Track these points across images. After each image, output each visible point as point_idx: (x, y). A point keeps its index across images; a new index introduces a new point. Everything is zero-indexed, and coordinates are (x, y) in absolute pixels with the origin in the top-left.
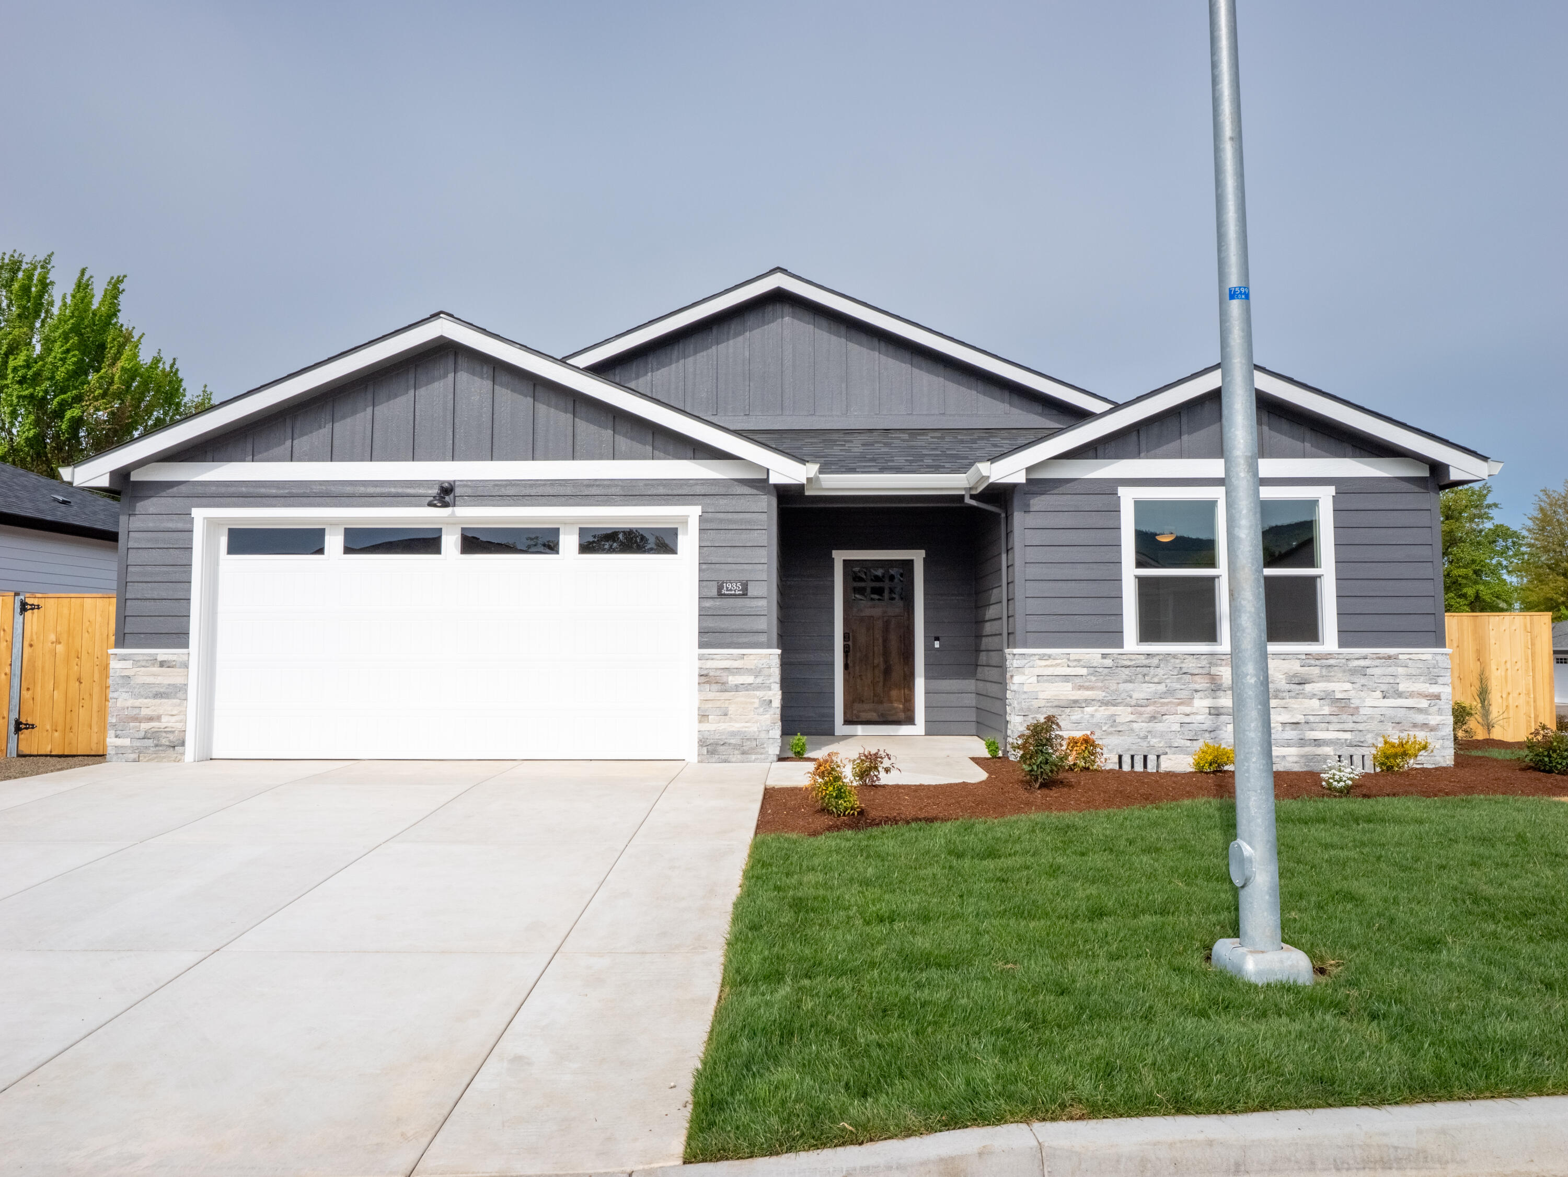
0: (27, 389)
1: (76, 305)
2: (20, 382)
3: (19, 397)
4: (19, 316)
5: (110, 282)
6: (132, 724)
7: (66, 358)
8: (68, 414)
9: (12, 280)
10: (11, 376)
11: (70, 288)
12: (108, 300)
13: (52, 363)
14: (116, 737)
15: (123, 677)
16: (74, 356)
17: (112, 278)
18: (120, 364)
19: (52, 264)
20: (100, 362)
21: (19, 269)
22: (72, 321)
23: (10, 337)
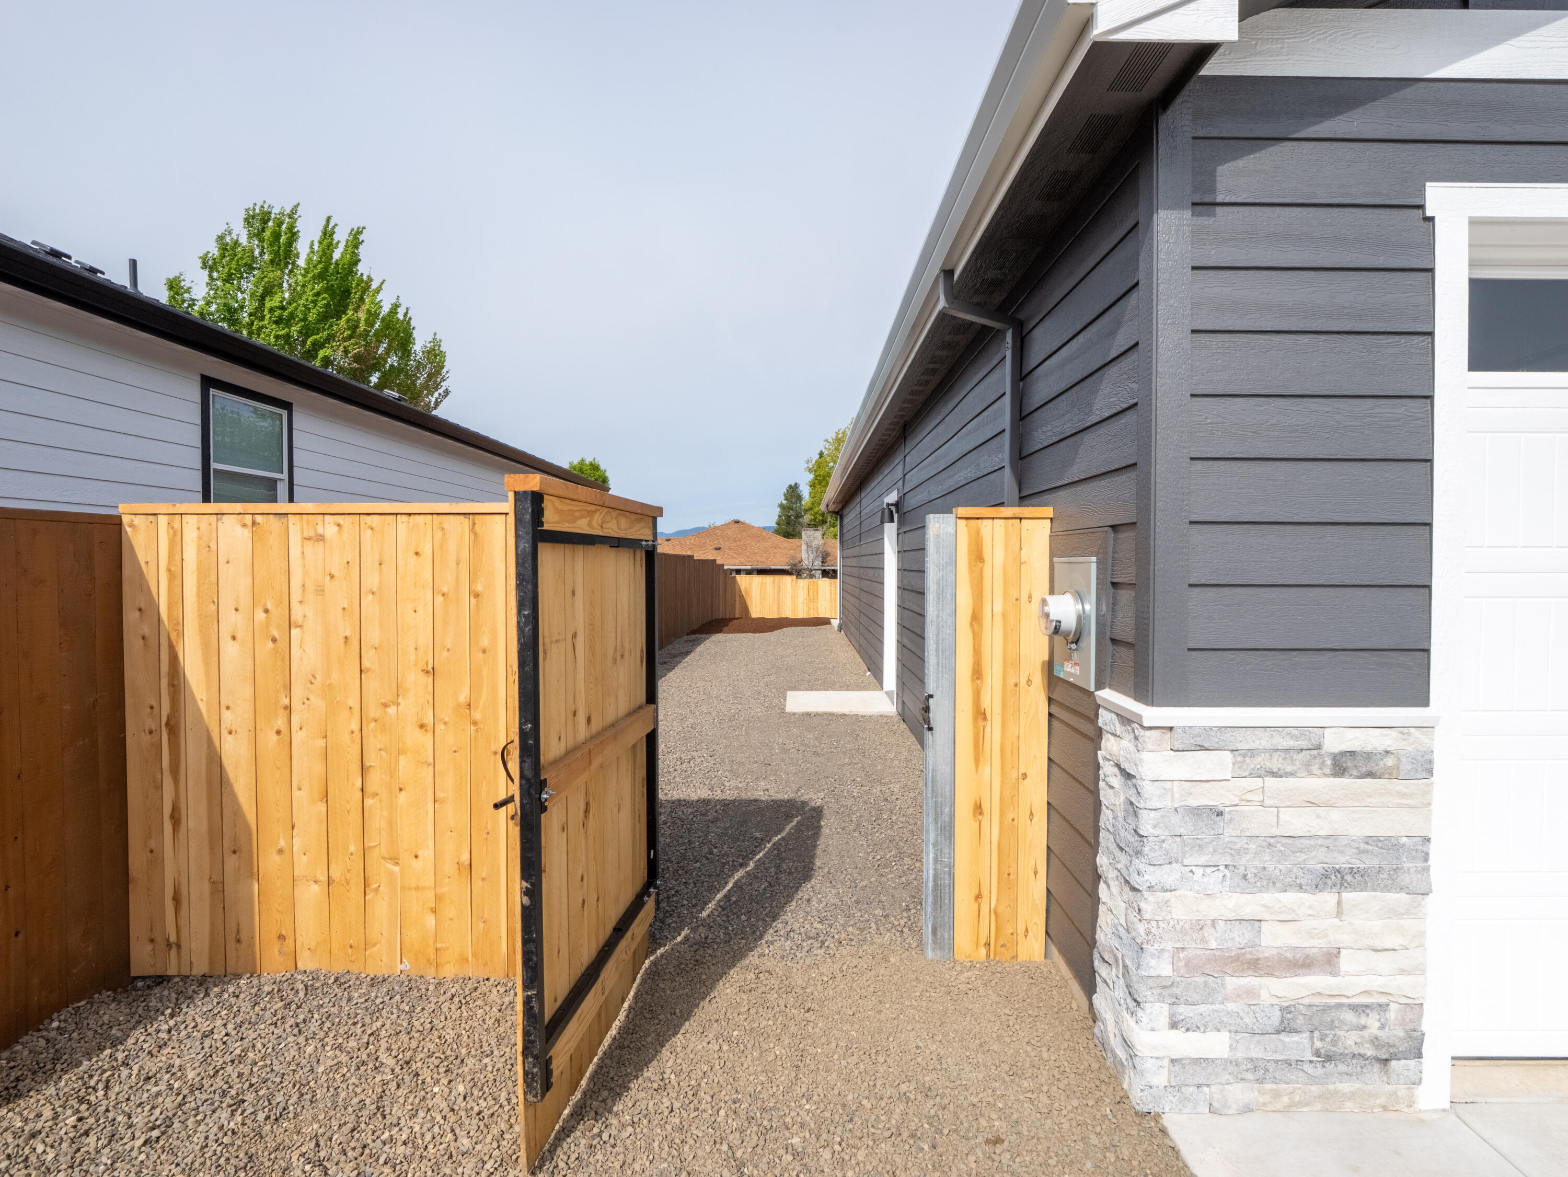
0: (283, 329)
1: (323, 251)
2: (276, 323)
3: (277, 337)
4: (272, 261)
5: (351, 233)
6: (1232, 983)
7: (316, 301)
8: (321, 353)
9: (263, 230)
10: (268, 317)
11: (317, 236)
12: (350, 249)
13: (305, 306)
14: (1174, 1025)
15: (1196, 812)
16: (324, 299)
17: (353, 230)
18: (364, 308)
19: (298, 213)
20: (346, 307)
21: (269, 220)
22: (320, 266)
23: (266, 280)
